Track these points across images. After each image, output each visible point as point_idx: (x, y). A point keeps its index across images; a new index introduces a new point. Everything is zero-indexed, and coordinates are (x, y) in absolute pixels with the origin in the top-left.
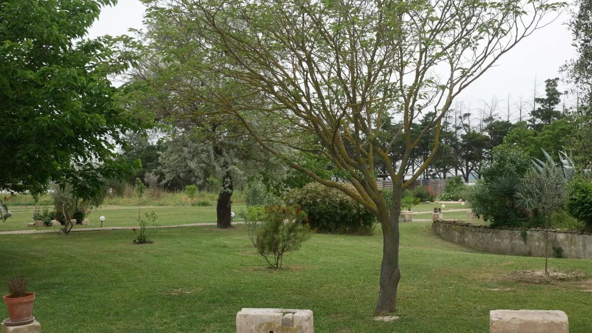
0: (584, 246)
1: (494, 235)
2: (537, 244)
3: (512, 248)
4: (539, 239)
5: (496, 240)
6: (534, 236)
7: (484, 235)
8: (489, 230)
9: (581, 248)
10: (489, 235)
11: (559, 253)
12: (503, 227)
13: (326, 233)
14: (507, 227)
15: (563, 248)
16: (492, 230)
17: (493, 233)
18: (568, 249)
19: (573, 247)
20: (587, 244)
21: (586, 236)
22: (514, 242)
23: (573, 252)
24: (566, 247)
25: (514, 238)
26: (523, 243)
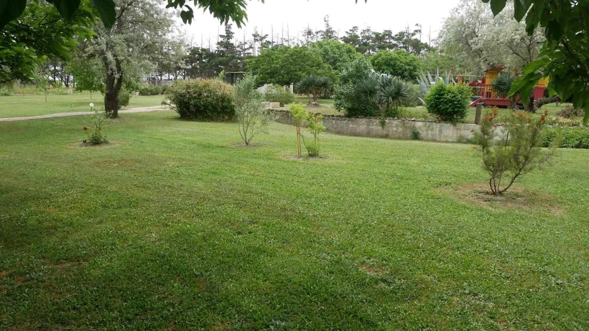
0: (441, 131)
1: (349, 122)
2: (395, 129)
3: (368, 131)
4: (397, 126)
5: (351, 126)
6: (392, 123)
7: (338, 122)
8: (344, 118)
9: (437, 132)
10: (344, 122)
11: (416, 136)
12: (359, 117)
13: (209, 122)
14: (363, 116)
15: (420, 132)
16: (348, 119)
17: (349, 120)
18: (425, 133)
19: (430, 132)
20: (443, 129)
21: (443, 124)
22: (371, 127)
23: (429, 135)
24: (423, 132)
25: (371, 124)
26: (380, 128)
